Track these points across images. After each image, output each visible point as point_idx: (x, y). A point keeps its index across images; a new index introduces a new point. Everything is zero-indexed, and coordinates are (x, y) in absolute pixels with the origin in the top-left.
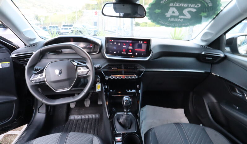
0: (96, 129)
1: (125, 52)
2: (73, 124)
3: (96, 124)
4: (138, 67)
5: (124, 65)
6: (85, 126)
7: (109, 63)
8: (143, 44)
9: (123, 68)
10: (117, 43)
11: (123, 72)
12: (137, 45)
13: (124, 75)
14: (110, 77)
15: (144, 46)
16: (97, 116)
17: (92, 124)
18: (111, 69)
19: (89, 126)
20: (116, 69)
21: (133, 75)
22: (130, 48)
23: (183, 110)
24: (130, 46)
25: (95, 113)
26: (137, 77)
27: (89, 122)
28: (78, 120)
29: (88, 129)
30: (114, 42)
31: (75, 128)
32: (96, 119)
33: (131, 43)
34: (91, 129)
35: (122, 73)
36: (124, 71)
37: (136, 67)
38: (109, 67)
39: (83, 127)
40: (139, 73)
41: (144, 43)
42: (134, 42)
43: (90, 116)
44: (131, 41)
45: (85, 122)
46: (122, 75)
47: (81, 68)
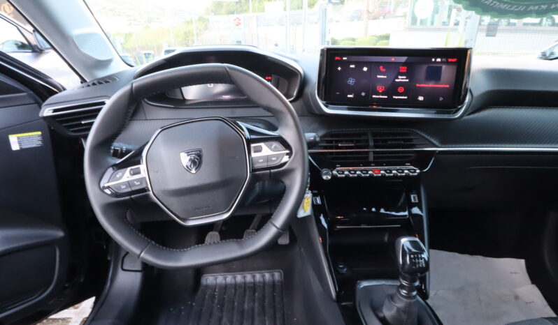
0: (278, 315)
1: (383, 94)
2: (213, 297)
3: (277, 299)
4: (415, 142)
5: (374, 135)
6: (246, 306)
7: (329, 131)
8: (444, 67)
9: (371, 144)
10: (360, 65)
11: (371, 158)
12: (422, 70)
13: (377, 164)
14: (335, 172)
15: (447, 72)
16: (277, 276)
17: (267, 301)
18: (331, 148)
19: (256, 305)
20: (347, 148)
21: (403, 164)
22: (402, 79)
23: (522, 262)
24: (402, 74)
25: (270, 268)
26: (418, 171)
27: (257, 294)
28: (225, 288)
29: (256, 316)
30: (349, 63)
31: (221, 310)
32: (273, 284)
33: (404, 64)
34: (265, 316)
35: (367, 158)
36: (375, 152)
37: (411, 140)
38: (327, 142)
39: (243, 310)
40: (421, 160)
41: (447, 63)
42: (413, 59)
43: (258, 277)
44: (403, 59)
45: (244, 296)
46: (368, 164)
47: (262, 144)
